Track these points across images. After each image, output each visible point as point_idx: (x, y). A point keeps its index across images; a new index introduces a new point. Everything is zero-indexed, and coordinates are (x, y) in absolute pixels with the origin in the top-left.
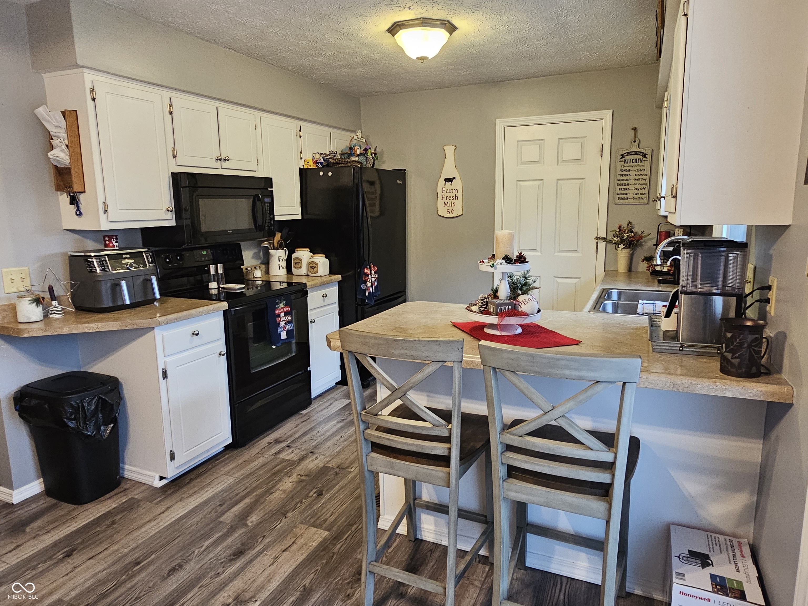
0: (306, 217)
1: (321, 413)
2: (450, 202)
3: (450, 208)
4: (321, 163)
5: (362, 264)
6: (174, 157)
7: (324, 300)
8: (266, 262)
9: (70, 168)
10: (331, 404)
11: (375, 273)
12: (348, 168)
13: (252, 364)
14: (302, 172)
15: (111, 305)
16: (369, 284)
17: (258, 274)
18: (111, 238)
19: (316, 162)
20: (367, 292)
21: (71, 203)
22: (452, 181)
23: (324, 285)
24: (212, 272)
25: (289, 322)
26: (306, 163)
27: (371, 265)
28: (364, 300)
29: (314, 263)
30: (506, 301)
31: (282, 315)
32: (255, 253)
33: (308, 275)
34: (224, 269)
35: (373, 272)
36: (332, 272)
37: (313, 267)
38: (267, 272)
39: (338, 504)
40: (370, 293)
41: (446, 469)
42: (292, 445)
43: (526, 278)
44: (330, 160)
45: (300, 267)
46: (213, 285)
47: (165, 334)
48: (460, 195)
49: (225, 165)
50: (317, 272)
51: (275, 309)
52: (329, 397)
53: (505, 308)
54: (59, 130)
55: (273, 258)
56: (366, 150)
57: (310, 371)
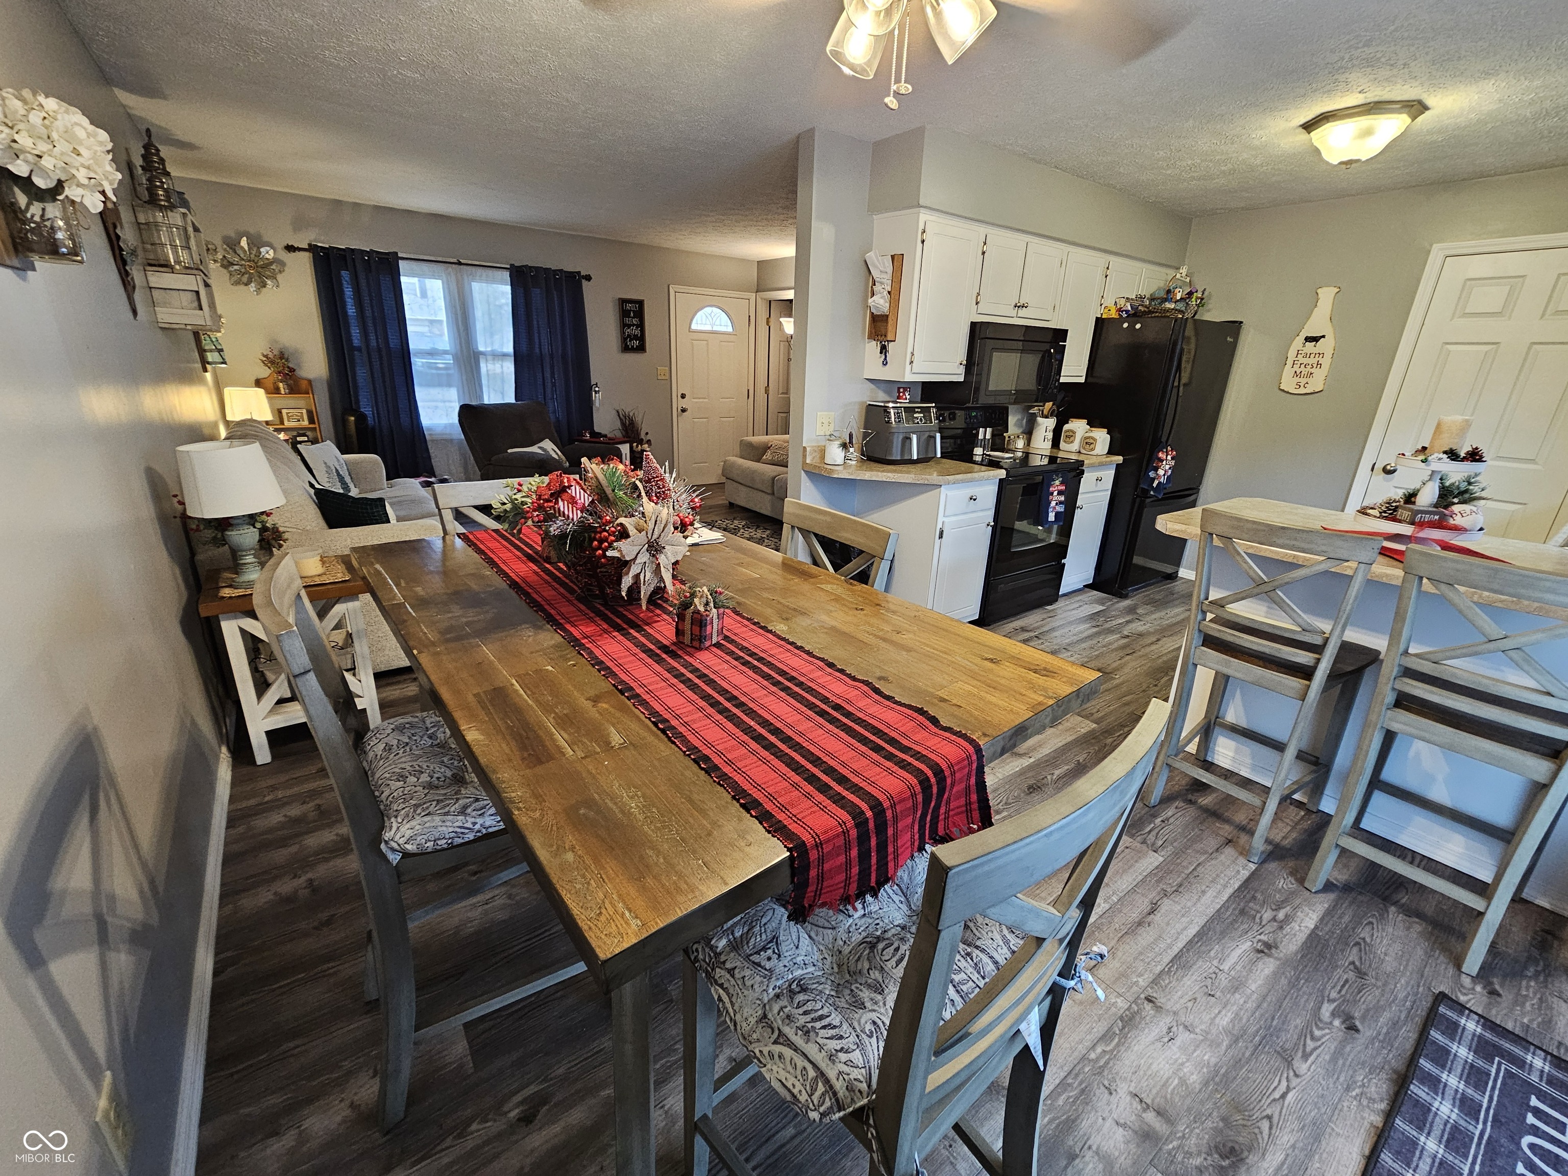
0: (1091, 380)
1: (1069, 613)
2: (1305, 371)
3: (1303, 381)
4: (1127, 311)
5: (1157, 445)
6: (977, 303)
7: (1096, 485)
8: (1029, 433)
9: (887, 316)
10: (1080, 606)
11: (1172, 459)
12: (1167, 319)
13: (1014, 543)
14: (1099, 322)
15: (899, 458)
16: (1161, 472)
17: (1020, 444)
18: (905, 389)
19: (1120, 310)
20: (1156, 482)
21: (881, 353)
22: (1317, 341)
23: (1102, 466)
24: (981, 437)
25: (1061, 503)
26: (1106, 311)
27: (1169, 448)
28: (1148, 491)
29: (1092, 438)
30: (1431, 509)
31: (1055, 493)
32: (1018, 420)
33: (1079, 452)
34: (993, 435)
35: (1169, 457)
36: (1111, 452)
37: (1089, 443)
38: (1028, 442)
39: (1103, 704)
40: (1160, 483)
41: (1307, 682)
42: (1041, 636)
43: (1470, 483)
44: (1140, 308)
45: (1072, 442)
46: (978, 451)
47: (949, 493)
48: (1326, 362)
49: (1022, 313)
50: (1093, 450)
51: (1050, 485)
52: (1080, 598)
53: (1427, 518)
54: (884, 276)
55: (1038, 428)
56: (1190, 294)
57: (1064, 564)
